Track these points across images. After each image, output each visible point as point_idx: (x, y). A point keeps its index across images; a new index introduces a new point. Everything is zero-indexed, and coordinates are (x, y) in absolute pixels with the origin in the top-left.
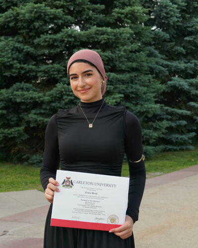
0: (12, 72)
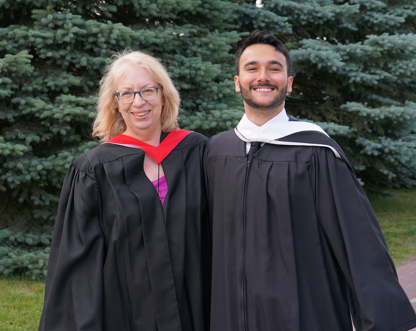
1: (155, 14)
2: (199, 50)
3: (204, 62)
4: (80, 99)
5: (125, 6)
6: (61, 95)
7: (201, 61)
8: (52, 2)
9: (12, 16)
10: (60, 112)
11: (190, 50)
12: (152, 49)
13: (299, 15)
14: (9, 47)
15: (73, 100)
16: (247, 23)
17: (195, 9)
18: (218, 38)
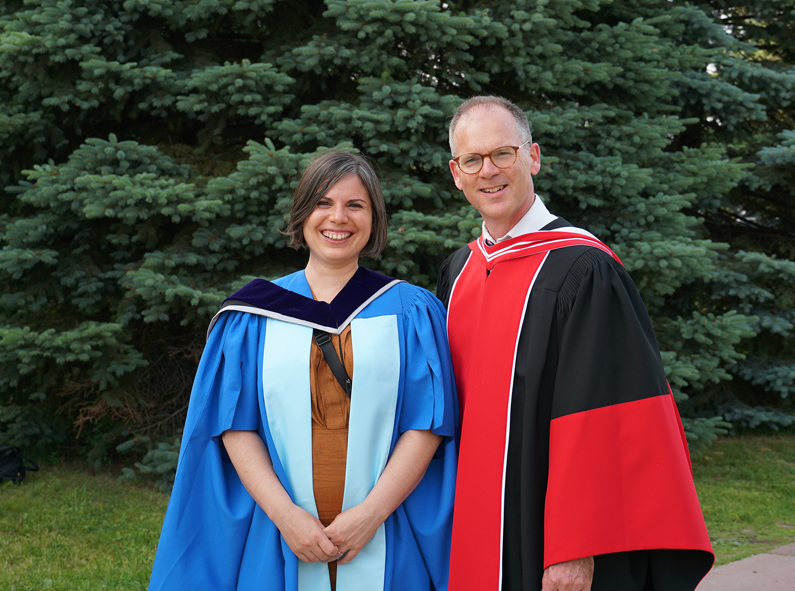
0: (77, 94)
1: (550, 87)
2: (618, 145)
3: (625, 165)
4: (430, 218)
5: (502, 74)
6: (400, 211)
7: (620, 163)
8: (389, 65)
9: (324, 86)
10: (398, 238)
11: (603, 144)
12: (544, 142)
13: (777, 91)
14: (322, 135)
15: (420, 219)
16: (693, 102)
17: (611, 81)
18: (649, 127)
